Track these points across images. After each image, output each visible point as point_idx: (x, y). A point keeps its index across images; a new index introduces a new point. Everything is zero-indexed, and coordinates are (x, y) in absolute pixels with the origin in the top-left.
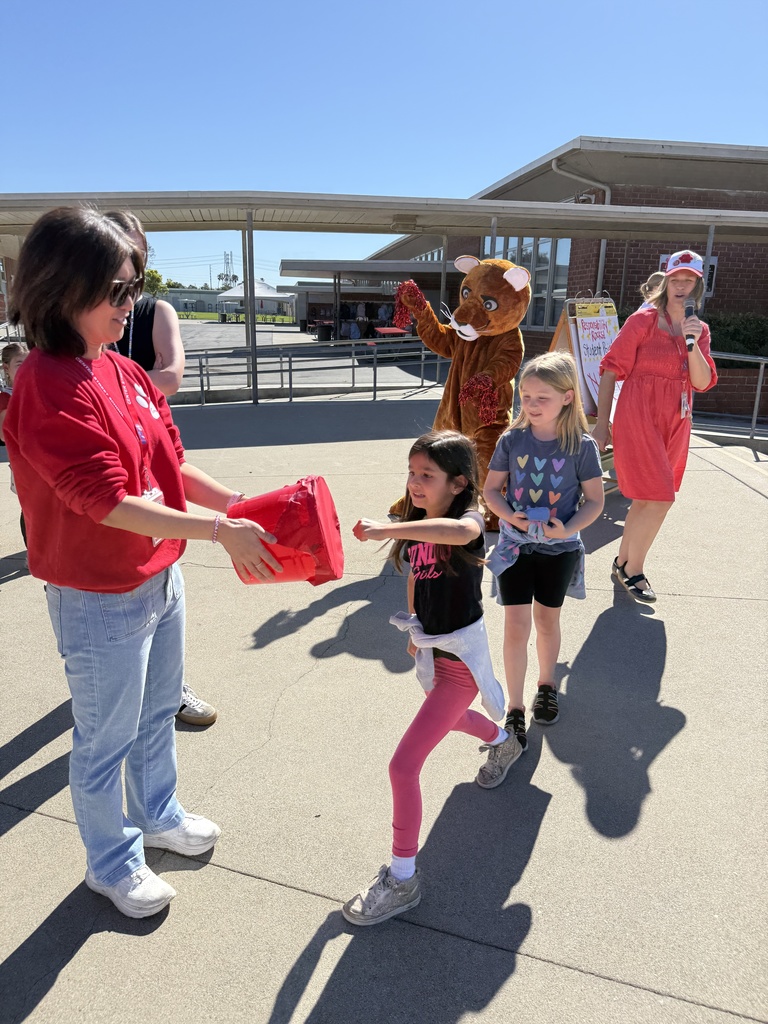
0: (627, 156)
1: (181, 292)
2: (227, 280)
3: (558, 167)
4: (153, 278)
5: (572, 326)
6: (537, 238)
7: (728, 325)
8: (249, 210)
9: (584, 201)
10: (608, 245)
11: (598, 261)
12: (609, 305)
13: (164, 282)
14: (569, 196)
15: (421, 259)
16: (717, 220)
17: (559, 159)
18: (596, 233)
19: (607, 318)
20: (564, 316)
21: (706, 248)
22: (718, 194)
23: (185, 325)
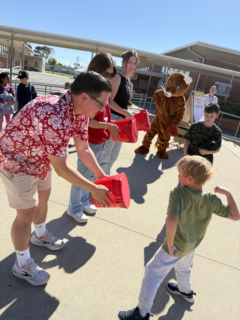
0: (211, 50)
1: (62, 67)
2: (76, 65)
3: (190, 49)
4: (54, 61)
5: (192, 98)
7: (232, 106)
8: (97, 47)
9: (196, 61)
10: (201, 75)
11: (197, 80)
12: (203, 94)
13: (57, 63)
14: (192, 59)
15: (141, 69)
16: (235, 74)
17: (191, 47)
18: (198, 72)
19: (202, 98)
20: (191, 95)
21: (230, 82)
22: (236, 66)
23: (63, 78)
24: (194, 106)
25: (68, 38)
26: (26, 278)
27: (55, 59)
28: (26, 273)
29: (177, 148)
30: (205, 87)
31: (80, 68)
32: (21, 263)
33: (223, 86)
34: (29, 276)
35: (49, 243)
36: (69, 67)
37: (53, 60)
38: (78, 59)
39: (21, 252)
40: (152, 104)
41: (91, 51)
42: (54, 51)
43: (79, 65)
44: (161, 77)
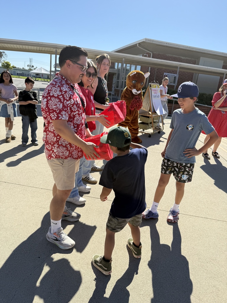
0: (157, 45)
1: (16, 69)
2: (30, 67)
3: (139, 45)
4: (8, 64)
5: (150, 90)
6: (131, 65)
9: (145, 56)
10: (151, 69)
12: (158, 85)
13: (11, 65)
14: (141, 54)
16: (180, 65)
17: (139, 43)
18: (148, 65)
19: (157, 89)
20: (149, 87)
21: (177, 72)
22: (179, 58)
23: (19, 80)
24: (152, 96)
25: (27, 43)
26: (56, 242)
27: (8, 62)
28: (56, 238)
29: (142, 134)
30: (156, 78)
31: (34, 69)
32: (54, 230)
33: (171, 76)
34: (58, 241)
35: (69, 216)
36: (23, 68)
37: (6, 63)
38: (31, 60)
39: (55, 222)
40: (112, 98)
41: (49, 53)
42: (6, 55)
43: (33, 66)
44: (115, 72)
